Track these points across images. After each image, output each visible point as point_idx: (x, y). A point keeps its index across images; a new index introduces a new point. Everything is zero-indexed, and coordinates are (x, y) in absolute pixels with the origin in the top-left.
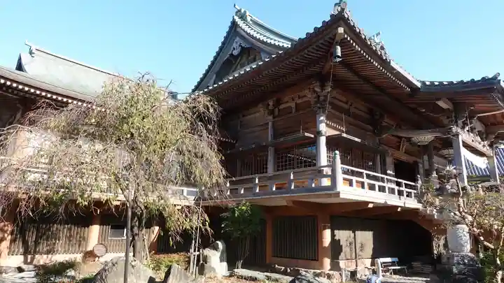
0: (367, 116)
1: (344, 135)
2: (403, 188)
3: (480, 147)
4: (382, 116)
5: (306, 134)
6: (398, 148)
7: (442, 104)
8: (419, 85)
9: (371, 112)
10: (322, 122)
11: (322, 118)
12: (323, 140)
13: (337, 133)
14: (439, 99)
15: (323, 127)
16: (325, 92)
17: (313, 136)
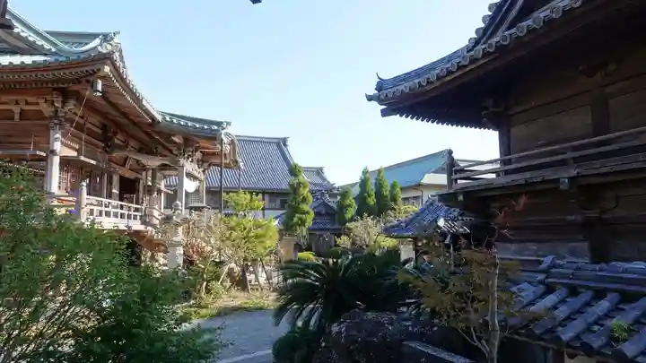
0: (100, 131)
1: (82, 158)
2: (132, 213)
3: (196, 174)
4: (115, 134)
5: (38, 153)
6: (124, 165)
7: (176, 139)
8: (159, 118)
9: (104, 127)
10: (56, 140)
11: (58, 135)
12: (56, 160)
13: (75, 154)
14: (174, 135)
15: (57, 146)
16: (66, 109)
17: (44, 155)
